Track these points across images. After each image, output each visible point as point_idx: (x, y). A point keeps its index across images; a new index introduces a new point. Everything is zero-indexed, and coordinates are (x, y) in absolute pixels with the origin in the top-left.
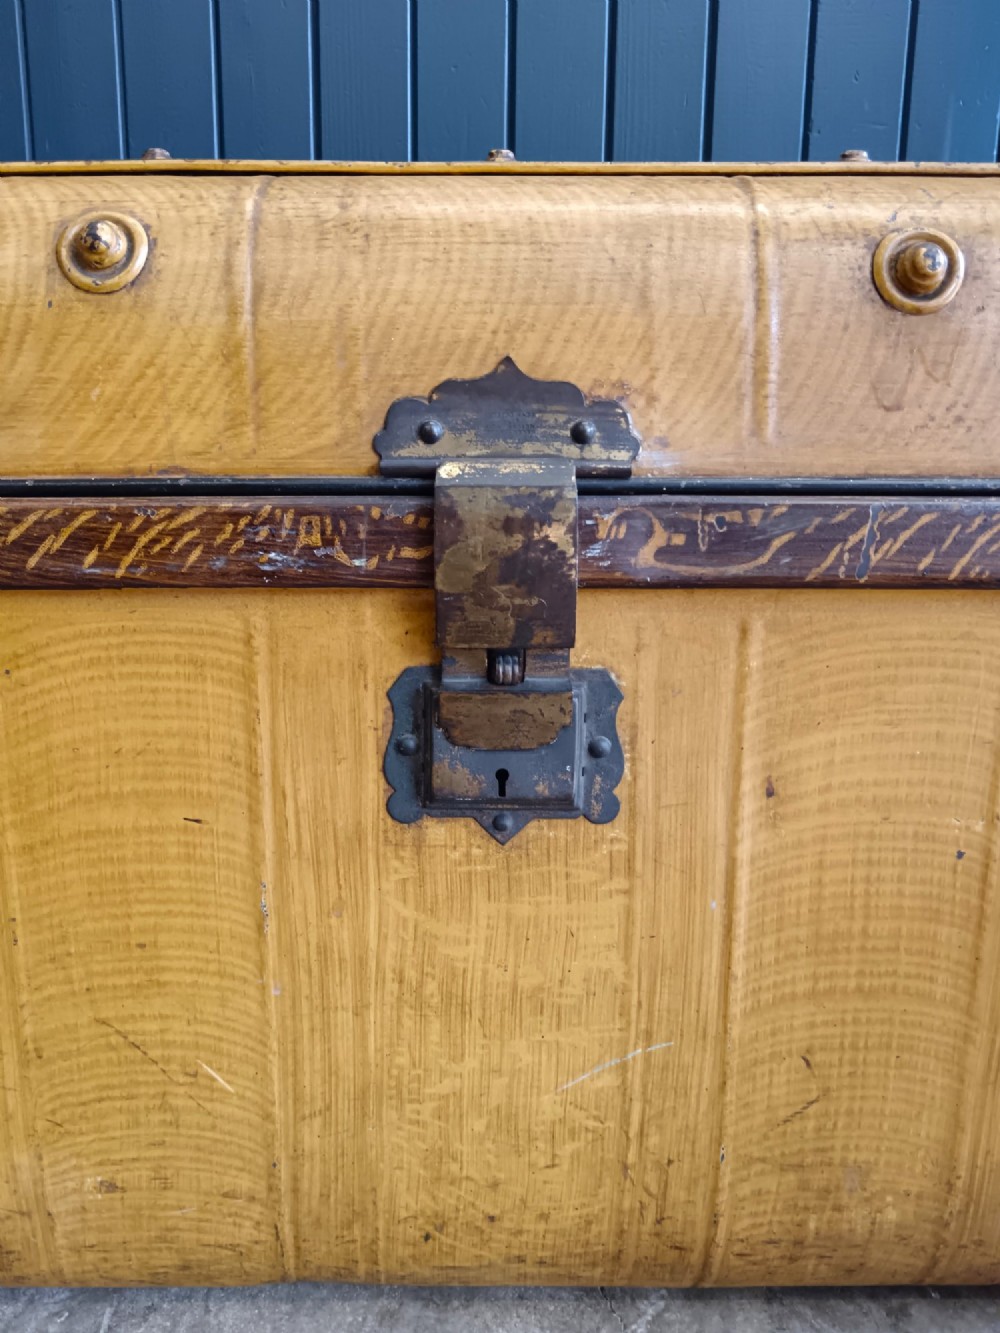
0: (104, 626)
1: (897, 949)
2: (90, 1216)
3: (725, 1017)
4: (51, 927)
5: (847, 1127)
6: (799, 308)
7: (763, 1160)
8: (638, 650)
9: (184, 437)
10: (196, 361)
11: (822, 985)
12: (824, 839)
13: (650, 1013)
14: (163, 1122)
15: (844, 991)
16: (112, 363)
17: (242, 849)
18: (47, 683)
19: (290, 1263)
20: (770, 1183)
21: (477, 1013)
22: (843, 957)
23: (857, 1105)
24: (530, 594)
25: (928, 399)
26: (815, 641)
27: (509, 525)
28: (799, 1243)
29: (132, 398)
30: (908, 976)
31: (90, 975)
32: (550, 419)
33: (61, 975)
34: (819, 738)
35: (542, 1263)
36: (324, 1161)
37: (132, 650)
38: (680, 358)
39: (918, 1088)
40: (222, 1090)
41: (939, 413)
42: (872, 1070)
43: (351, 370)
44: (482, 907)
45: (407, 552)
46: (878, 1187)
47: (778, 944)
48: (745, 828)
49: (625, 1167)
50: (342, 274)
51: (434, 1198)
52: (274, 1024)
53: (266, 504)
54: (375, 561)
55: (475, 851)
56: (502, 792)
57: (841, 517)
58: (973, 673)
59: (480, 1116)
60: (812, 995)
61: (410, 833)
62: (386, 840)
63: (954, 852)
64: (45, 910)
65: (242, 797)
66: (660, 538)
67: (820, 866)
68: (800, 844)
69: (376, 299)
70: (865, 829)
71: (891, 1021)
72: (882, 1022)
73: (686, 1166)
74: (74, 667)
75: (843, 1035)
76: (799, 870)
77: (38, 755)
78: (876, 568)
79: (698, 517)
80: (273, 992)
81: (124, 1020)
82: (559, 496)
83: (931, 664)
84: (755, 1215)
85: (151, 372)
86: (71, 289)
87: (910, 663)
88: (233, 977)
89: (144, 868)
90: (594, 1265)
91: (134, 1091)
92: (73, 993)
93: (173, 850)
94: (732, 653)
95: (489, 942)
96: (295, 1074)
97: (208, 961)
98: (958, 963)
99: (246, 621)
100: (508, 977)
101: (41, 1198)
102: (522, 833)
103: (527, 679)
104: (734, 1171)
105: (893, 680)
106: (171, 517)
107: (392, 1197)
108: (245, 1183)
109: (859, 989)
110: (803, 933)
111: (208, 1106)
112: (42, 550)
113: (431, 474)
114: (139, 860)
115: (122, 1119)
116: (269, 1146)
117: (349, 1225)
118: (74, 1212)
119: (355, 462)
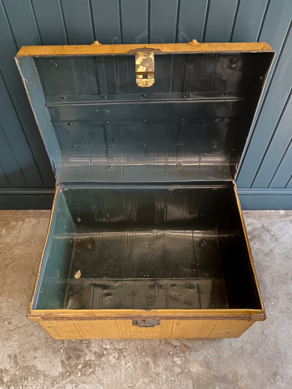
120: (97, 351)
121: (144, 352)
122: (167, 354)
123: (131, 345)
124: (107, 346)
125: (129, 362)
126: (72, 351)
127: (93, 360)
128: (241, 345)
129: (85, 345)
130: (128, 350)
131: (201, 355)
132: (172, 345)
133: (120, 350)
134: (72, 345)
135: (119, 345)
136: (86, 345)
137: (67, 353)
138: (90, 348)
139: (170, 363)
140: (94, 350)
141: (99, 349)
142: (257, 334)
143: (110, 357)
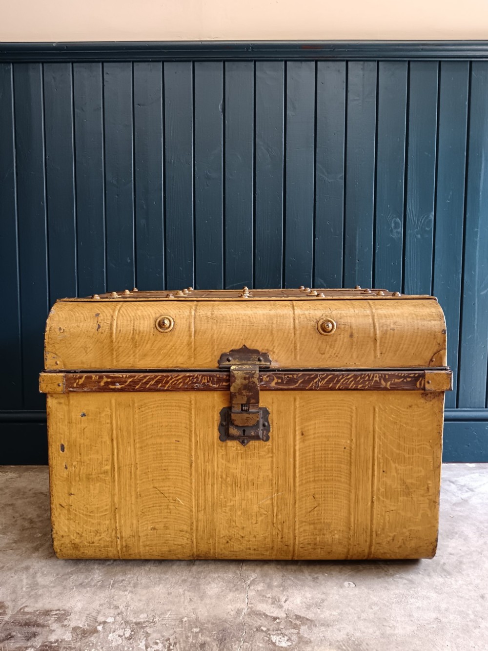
1: (332, 470)
2: (149, 537)
3: (295, 486)
4: (145, 465)
5: (324, 513)
6: (303, 334)
7: (305, 522)
8: (273, 403)
9: (179, 360)
10: (182, 345)
11: (316, 479)
12: (315, 445)
13: (278, 485)
14: (167, 512)
15: (321, 480)
16: (166, 346)
17: (188, 447)
18: (147, 411)
19: (195, 550)
20: (307, 528)
21: (239, 485)
22: (320, 472)
23: (326, 508)
24: (250, 392)
25: (330, 352)
26: (310, 401)
27: (245, 378)
28: (315, 544)
29: (169, 353)
30: (335, 476)
31: (153, 476)
32: (253, 357)
33: (147, 476)
34: (312, 422)
35: (254, 550)
36: (204, 522)
37: (166, 404)
38: (279, 344)
39: (340, 503)
40: (181, 504)
41: (333, 355)
42: (329, 499)
43: (213, 347)
44: (240, 461)
45: (224, 384)
46: (333, 529)
47: (306, 469)
48: (297, 442)
49: (273, 524)
50: (212, 329)
51: (229, 532)
52: (193, 488)
53: (196, 374)
54: (218, 385)
55: (239, 448)
56: (244, 434)
57: (312, 376)
58: (345, 408)
59: (240, 511)
60: (314, 481)
61: (224, 444)
62: (219, 446)
63: (343, 447)
64: (144, 461)
65: (188, 436)
66: (276, 380)
67: (314, 451)
68: (309, 446)
69: (219, 333)
70: (324, 442)
71: (332, 487)
72: (330, 487)
73: (287, 523)
74: (153, 408)
75: (322, 491)
76: (310, 452)
77: (145, 427)
78: (321, 386)
79: (283, 376)
80: (193, 481)
81: (160, 487)
82: (255, 372)
83: (335, 406)
84: (304, 536)
85: (173, 348)
86: (158, 332)
87: (331, 406)
88: (185, 477)
89: (166, 452)
90: (267, 550)
91: (161, 504)
92: (149, 481)
93: (173, 448)
94: (293, 404)
95: (241, 469)
96: (198, 500)
97: (179, 473)
98: (346, 473)
99: (190, 398)
100: (246, 477)
101: (138, 532)
102: (249, 444)
103: (250, 411)
104: (299, 525)
105: (327, 410)
106: (177, 377)
107: (219, 532)
108: (185, 528)
109: (325, 480)
110: (311, 466)
111: (178, 508)
112: (150, 384)
113: (230, 368)
114: (165, 450)
115: (158, 511)
116: (191, 518)
117: (209, 539)
118: (145, 536)
119: (215, 365)
120: (81, 626)
121: (196, 627)
122: (255, 630)
123: (167, 616)
124: (107, 618)
125: (157, 643)
126: (18, 628)
127: (67, 641)
128: (434, 615)
129: (55, 618)
130: (158, 624)
131: (340, 631)
132: (266, 616)
133: (137, 624)
134: (24, 617)
135: (138, 616)
136: (56, 616)
137: (6, 630)
138: (66, 621)
139: (261, 645)
140: (73, 624)
141: (87, 622)
142: (469, 600)
143: (111, 635)
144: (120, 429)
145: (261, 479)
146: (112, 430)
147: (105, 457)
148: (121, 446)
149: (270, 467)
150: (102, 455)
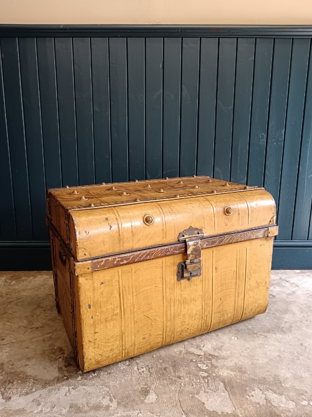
0: (147, 264)
2: (140, 343)
3: (212, 296)
4: (139, 304)
6: (218, 217)
7: (216, 312)
8: (203, 255)
9: (157, 240)
10: (159, 231)
11: (222, 290)
13: (205, 298)
14: (151, 327)
16: (150, 233)
17: (161, 289)
18: (139, 273)
19: (164, 343)
20: (217, 315)
21: (187, 303)
22: (224, 286)
24: (196, 252)
27: (194, 245)
29: (152, 237)
31: (143, 309)
32: (195, 232)
33: (140, 310)
35: (192, 333)
36: (169, 327)
37: (149, 267)
40: (158, 321)
41: (231, 225)
42: (227, 298)
43: (175, 230)
44: (187, 289)
45: (182, 250)
48: (214, 273)
49: (202, 318)
51: (182, 328)
52: (165, 310)
53: (167, 247)
54: (178, 251)
55: (187, 283)
56: (191, 275)
59: (187, 316)
61: (180, 282)
62: (177, 284)
65: (161, 282)
66: (206, 243)
67: (221, 276)
68: (219, 274)
70: (225, 271)
74: (143, 270)
75: (224, 295)
76: (219, 277)
77: (138, 282)
79: (210, 240)
80: (165, 306)
81: (147, 315)
83: (230, 251)
86: (146, 225)
89: (150, 294)
91: (148, 324)
92: (141, 313)
93: (153, 291)
94: (212, 254)
95: (188, 293)
96: (167, 316)
97: (157, 304)
98: (234, 284)
99: (163, 261)
100: (190, 297)
101: (135, 343)
102: (192, 279)
103: (194, 262)
106: (157, 251)
107: (177, 329)
108: (160, 333)
111: (156, 323)
112: (143, 257)
113: (185, 240)
115: (146, 328)
116: (163, 327)
117: (171, 335)
118: (138, 343)
119: (176, 240)
144: (124, 287)
145: (197, 297)
146: (120, 289)
147: (116, 305)
148: (125, 297)
149: (201, 289)
150: (114, 305)
